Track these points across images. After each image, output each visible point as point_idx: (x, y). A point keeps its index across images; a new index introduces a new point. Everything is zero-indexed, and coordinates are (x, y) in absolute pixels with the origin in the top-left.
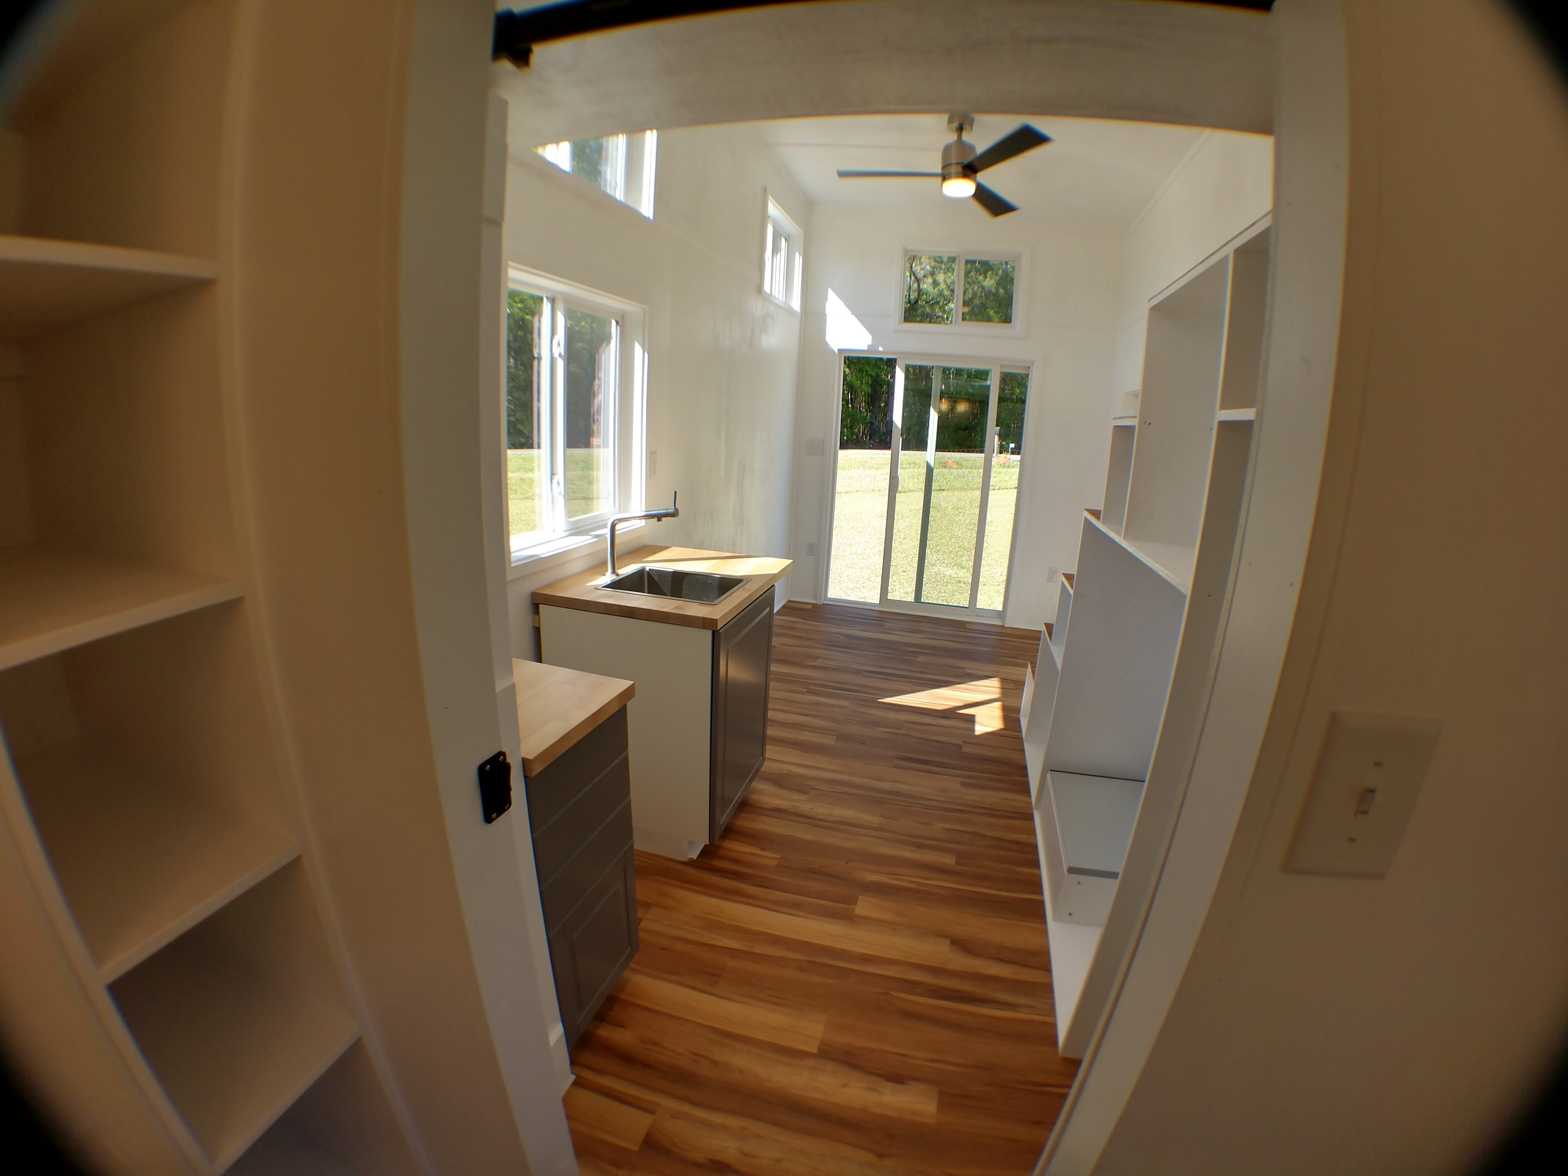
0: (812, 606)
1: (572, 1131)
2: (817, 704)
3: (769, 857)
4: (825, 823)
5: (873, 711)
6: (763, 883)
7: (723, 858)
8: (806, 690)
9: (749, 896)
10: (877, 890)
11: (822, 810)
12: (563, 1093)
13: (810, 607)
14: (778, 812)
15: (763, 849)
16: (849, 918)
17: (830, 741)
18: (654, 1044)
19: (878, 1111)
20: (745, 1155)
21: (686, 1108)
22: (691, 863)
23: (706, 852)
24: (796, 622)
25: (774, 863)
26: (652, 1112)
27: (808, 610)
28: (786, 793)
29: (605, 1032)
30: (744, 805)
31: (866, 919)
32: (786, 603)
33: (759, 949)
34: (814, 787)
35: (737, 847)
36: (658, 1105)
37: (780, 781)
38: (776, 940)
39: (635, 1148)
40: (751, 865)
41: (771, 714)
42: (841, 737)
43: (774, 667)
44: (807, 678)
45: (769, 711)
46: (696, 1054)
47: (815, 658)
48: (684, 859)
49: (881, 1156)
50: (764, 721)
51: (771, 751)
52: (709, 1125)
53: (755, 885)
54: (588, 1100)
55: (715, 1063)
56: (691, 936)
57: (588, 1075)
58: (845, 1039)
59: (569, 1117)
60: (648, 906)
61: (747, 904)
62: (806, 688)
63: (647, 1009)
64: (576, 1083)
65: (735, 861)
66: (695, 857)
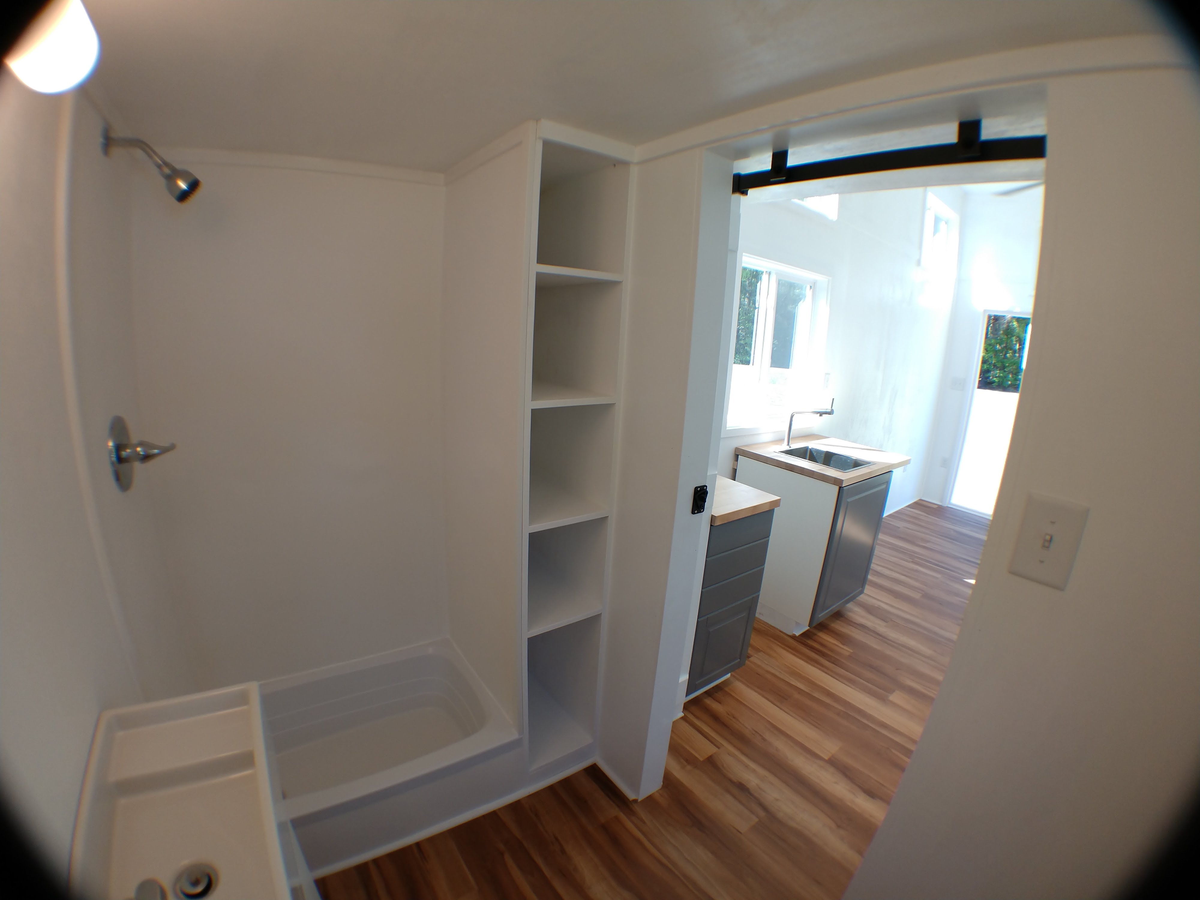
0: (937, 506)
1: (671, 738)
2: (917, 571)
3: (846, 650)
4: (894, 644)
5: (957, 586)
6: (835, 662)
7: (815, 641)
8: (912, 560)
9: (822, 666)
10: (911, 691)
11: (892, 634)
12: (674, 719)
13: (935, 506)
14: (862, 627)
15: (843, 644)
16: (883, 699)
17: (917, 596)
18: (734, 717)
19: (849, 804)
20: (760, 788)
21: (737, 753)
22: (794, 637)
23: (805, 635)
24: (919, 514)
25: (848, 654)
26: (719, 748)
27: (933, 508)
28: (871, 618)
29: (709, 702)
30: (838, 615)
31: (894, 705)
32: (918, 501)
33: (816, 695)
34: (893, 620)
35: (824, 637)
36: (723, 745)
37: (870, 610)
38: (829, 694)
39: (701, 759)
40: (832, 650)
41: (873, 566)
42: (926, 596)
43: (881, 536)
44: (914, 552)
45: (872, 564)
46: (756, 732)
47: (927, 541)
48: (790, 634)
49: (839, 827)
50: (867, 569)
51: (868, 589)
52: (747, 766)
53: (829, 661)
54: (686, 728)
55: (764, 740)
56: (777, 674)
57: (691, 717)
58: (849, 761)
59: (672, 731)
60: (758, 650)
61: (820, 669)
62: (912, 559)
63: (737, 700)
64: (682, 718)
65: (822, 645)
66: (797, 634)
